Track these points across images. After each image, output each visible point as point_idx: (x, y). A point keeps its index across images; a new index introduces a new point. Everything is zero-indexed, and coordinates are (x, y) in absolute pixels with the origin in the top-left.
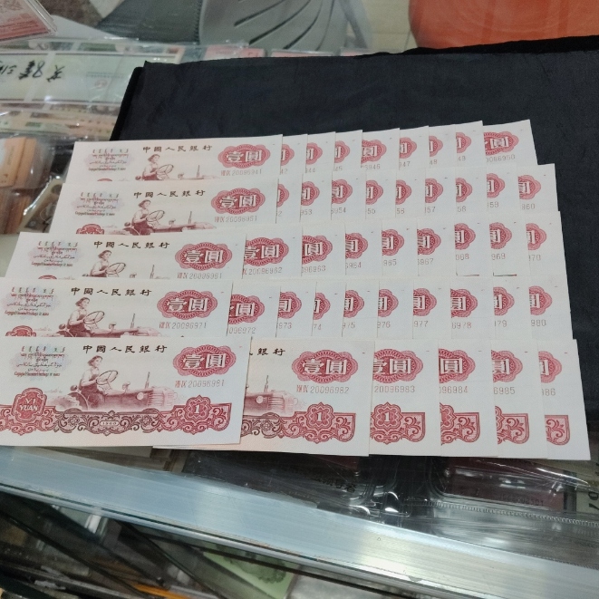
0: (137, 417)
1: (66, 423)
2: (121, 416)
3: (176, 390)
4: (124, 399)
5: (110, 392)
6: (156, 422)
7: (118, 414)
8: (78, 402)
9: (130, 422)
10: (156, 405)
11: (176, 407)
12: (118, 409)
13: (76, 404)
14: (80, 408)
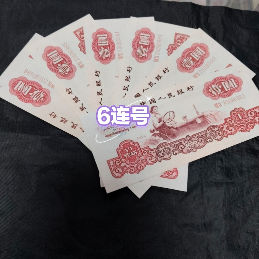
0: (206, 134)
1: (162, 154)
2: (196, 137)
3: (218, 109)
4: (190, 126)
5: (178, 125)
6: (221, 132)
7: (193, 136)
8: (162, 139)
9: (204, 139)
10: (212, 122)
11: (225, 120)
12: (191, 134)
13: (161, 140)
14: (165, 141)
